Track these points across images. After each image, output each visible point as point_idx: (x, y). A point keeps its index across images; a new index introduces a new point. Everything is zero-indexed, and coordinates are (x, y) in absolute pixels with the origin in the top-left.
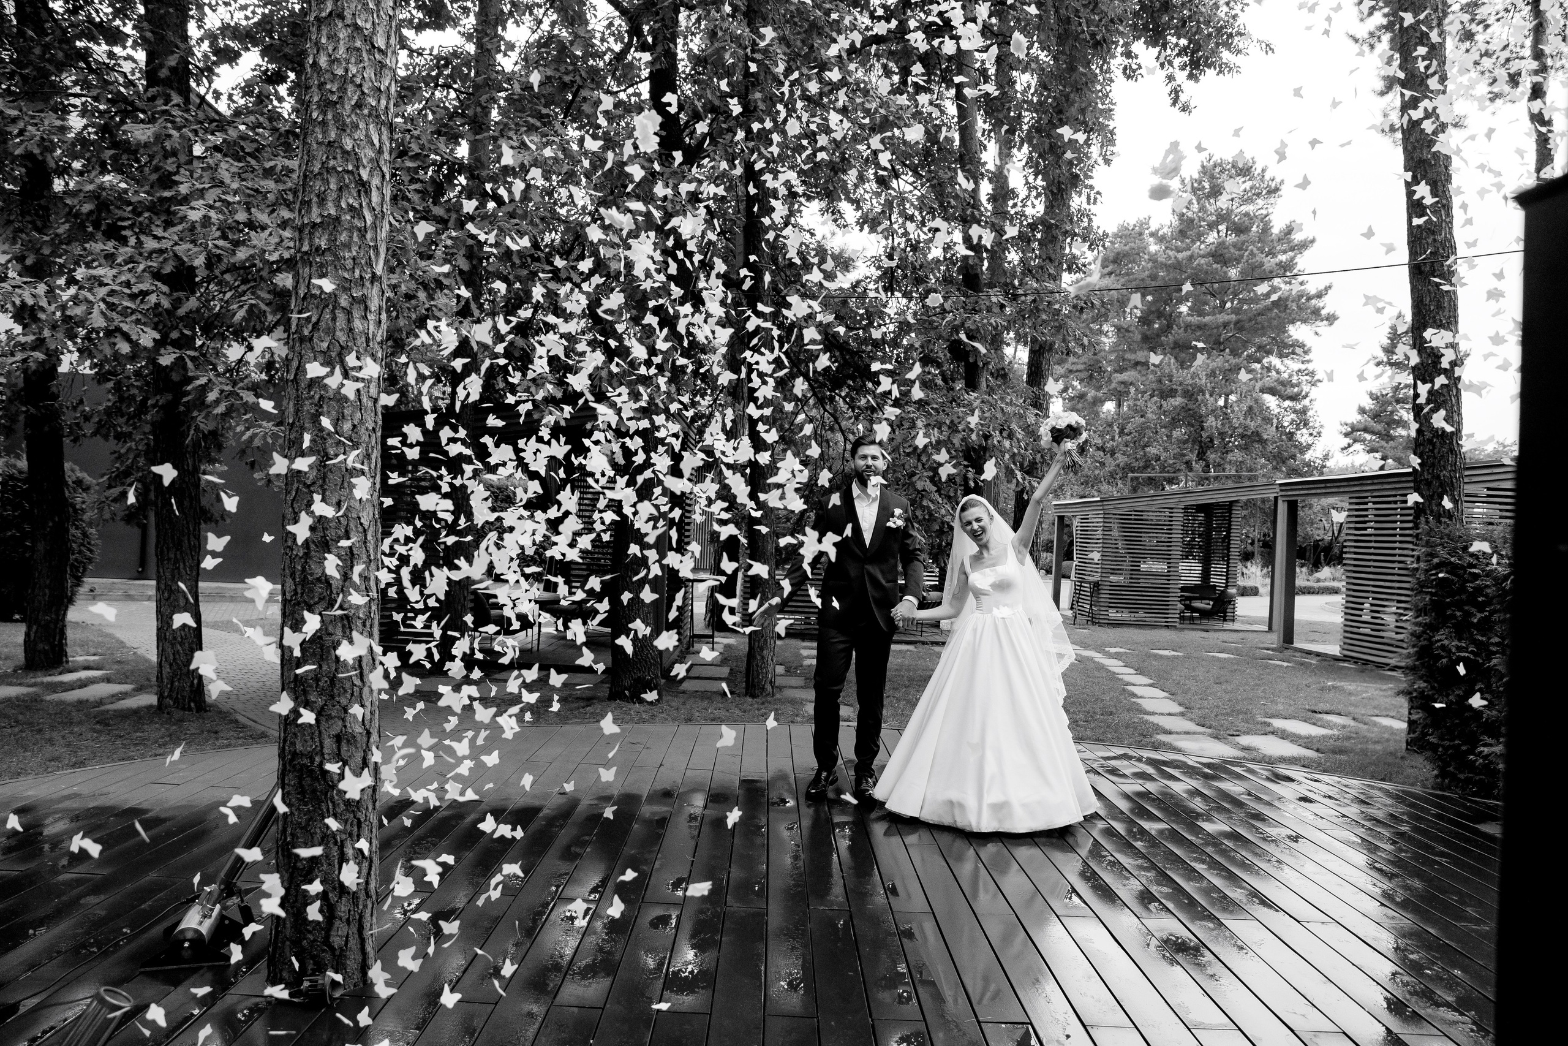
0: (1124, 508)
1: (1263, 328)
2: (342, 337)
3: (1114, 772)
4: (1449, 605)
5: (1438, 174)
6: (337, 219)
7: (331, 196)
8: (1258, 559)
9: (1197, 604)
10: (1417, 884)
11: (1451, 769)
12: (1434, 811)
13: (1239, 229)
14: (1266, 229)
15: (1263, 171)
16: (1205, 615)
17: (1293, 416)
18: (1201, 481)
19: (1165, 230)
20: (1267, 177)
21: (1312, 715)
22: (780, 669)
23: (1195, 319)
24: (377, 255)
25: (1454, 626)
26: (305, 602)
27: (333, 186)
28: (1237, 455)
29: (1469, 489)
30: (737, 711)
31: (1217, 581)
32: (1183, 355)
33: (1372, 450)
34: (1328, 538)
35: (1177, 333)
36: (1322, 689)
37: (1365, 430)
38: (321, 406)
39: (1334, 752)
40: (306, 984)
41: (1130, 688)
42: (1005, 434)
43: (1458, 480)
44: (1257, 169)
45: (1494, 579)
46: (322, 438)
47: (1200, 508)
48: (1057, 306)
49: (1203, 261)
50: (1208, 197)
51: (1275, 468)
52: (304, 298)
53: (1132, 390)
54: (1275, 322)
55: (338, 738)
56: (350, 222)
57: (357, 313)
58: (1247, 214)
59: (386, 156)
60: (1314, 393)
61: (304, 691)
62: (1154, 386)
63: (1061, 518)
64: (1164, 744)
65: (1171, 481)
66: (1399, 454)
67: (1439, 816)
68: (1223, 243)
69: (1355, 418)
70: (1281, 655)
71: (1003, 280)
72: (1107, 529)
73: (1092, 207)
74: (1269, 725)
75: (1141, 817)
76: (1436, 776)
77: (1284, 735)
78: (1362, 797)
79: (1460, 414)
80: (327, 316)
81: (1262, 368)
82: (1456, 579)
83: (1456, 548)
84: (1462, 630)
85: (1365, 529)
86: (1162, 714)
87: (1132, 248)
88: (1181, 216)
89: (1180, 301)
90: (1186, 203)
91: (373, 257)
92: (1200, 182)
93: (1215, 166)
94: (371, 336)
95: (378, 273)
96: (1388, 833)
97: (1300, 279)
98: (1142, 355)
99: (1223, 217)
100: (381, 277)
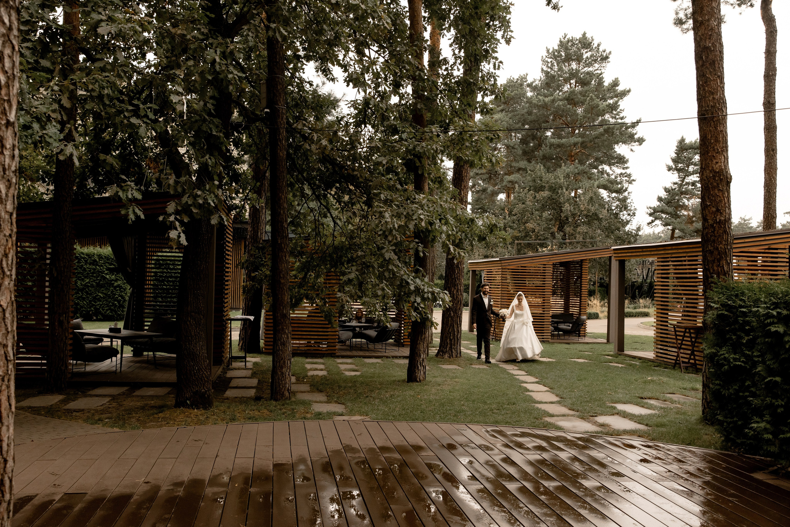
0: (514, 265)
1: (598, 147)
3: (520, 445)
4: (729, 332)
5: (715, 56)
8: (598, 295)
9: (562, 326)
10: (720, 517)
11: (731, 436)
12: (724, 465)
13: (584, 83)
14: (600, 83)
15: (599, 45)
16: (567, 333)
17: (617, 203)
18: (561, 246)
19: (537, 82)
20: (601, 49)
21: (640, 401)
22: (293, 379)
23: (556, 141)
24: (10, 106)
25: (731, 345)
28: (583, 229)
30: (265, 411)
31: (574, 310)
32: (549, 164)
33: (666, 224)
34: (640, 280)
35: (545, 150)
36: (645, 382)
37: (663, 212)
39: (657, 426)
41: (525, 385)
42: (443, 222)
43: (729, 250)
44: (595, 44)
47: (562, 264)
49: (561, 103)
50: (564, 61)
51: (608, 236)
53: (517, 186)
54: (606, 143)
58: (588, 73)
59: (15, 32)
60: (631, 188)
62: (531, 184)
63: (474, 272)
64: (550, 424)
65: (542, 246)
66: (683, 226)
67: (726, 468)
68: (574, 91)
69: (655, 204)
70: (617, 360)
71: (439, 119)
72: (504, 278)
73: (497, 71)
74: (615, 408)
75: (542, 478)
76: (723, 441)
77: (625, 415)
78: (679, 457)
79: (730, 209)
81: (598, 172)
82: (732, 315)
83: (732, 295)
84: (736, 347)
85: (668, 278)
86: (546, 403)
87: (516, 94)
88: (547, 73)
89: (547, 129)
90: (550, 65)
91: (7, 108)
92: (559, 52)
93: (568, 41)
94: (7, 167)
95: (12, 120)
96: (698, 482)
97: (621, 115)
98: (523, 164)
99: (573, 74)
100: (13, 123)
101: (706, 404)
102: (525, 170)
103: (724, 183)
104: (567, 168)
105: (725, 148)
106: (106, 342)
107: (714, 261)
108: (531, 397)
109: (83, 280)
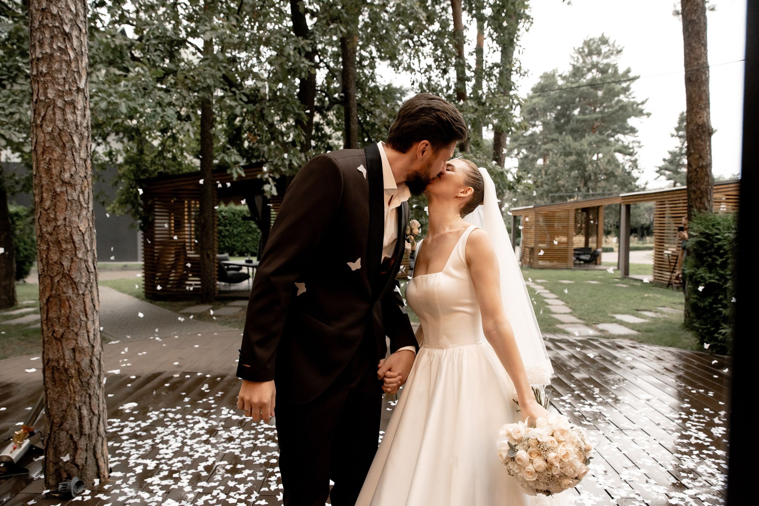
0: (545, 210)
1: (615, 120)
2: (60, 124)
4: (705, 255)
6: (52, 55)
7: (47, 41)
8: (613, 234)
9: (582, 257)
12: (696, 362)
13: (603, 71)
14: (616, 71)
15: (614, 42)
16: (586, 262)
17: (630, 163)
18: (585, 196)
19: (566, 73)
20: (616, 45)
21: (636, 312)
23: (581, 117)
24: (80, 76)
25: (707, 266)
26: (49, 276)
27: (47, 35)
28: (603, 184)
29: (716, 196)
31: (592, 245)
32: (576, 135)
33: (669, 179)
34: (648, 223)
35: (573, 124)
36: (642, 298)
37: (666, 169)
38: (50, 164)
39: (646, 331)
40: (60, 486)
43: (710, 191)
44: (611, 42)
45: (729, 241)
46: (52, 182)
47: (584, 210)
48: (501, 107)
49: (585, 88)
50: (587, 55)
51: (621, 189)
52: (36, 102)
53: (551, 153)
54: (621, 117)
55: (74, 350)
56: (60, 57)
57: (68, 110)
58: (606, 64)
61: (52, 325)
62: (562, 151)
63: (515, 217)
64: (560, 329)
65: (570, 197)
67: (698, 366)
68: (595, 78)
69: (662, 164)
70: (622, 281)
72: (537, 221)
74: (614, 318)
76: (698, 344)
77: (621, 323)
78: (659, 356)
79: (711, 155)
80: (50, 112)
81: (615, 140)
82: (708, 241)
83: (709, 225)
84: (711, 268)
85: (664, 217)
86: (560, 314)
87: (550, 83)
88: (574, 66)
89: (574, 109)
90: (576, 59)
91: (77, 77)
92: (583, 48)
93: (590, 40)
94: (79, 124)
95: (81, 87)
96: (673, 375)
97: (633, 95)
98: (555, 136)
99: (595, 66)
100: (84, 90)
101: (687, 314)
102: (557, 140)
103: (707, 134)
104: (589, 138)
105: (707, 105)
106: (244, 270)
107: (696, 199)
108: (549, 309)
109: (237, 228)
